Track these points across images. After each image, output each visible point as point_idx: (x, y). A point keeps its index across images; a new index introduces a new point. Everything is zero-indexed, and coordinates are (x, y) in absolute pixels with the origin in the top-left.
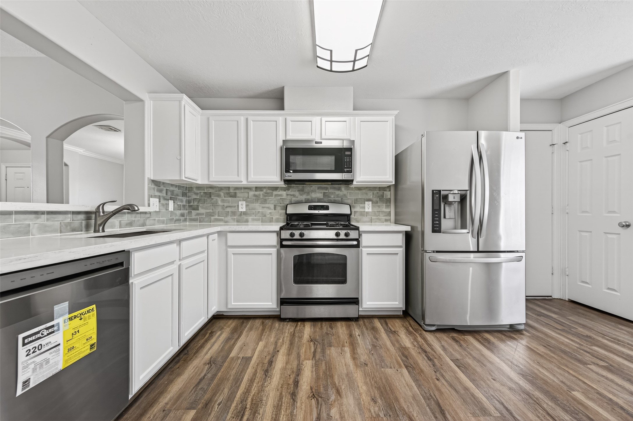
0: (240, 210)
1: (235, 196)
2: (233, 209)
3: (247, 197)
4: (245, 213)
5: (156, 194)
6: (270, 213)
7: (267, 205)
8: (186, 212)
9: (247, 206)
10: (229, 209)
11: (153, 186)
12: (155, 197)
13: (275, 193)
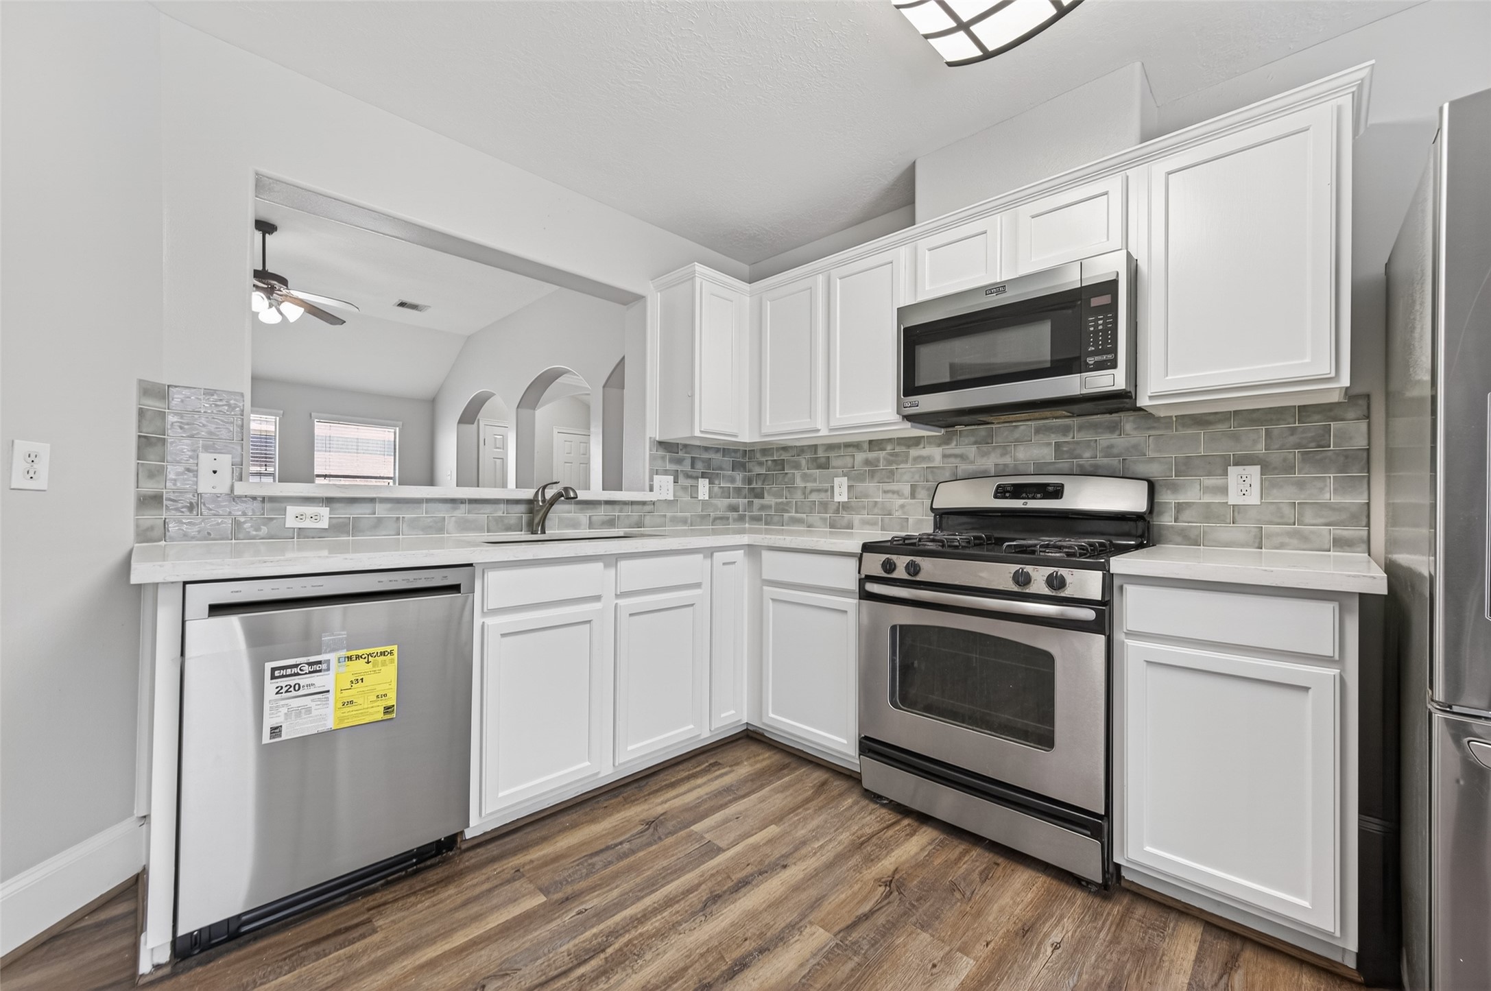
0: (837, 498)
1: (824, 465)
2: (823, 497)
3: (850, 465)
4: (845, 506)
5: (667, 468)
6: (902, 506)
7: (894, 486)
8: (742, 502)
9: (850, 487)
10: (814, 497)
11: (661, 453)
12: (666, 472)
13: (914, 452)
